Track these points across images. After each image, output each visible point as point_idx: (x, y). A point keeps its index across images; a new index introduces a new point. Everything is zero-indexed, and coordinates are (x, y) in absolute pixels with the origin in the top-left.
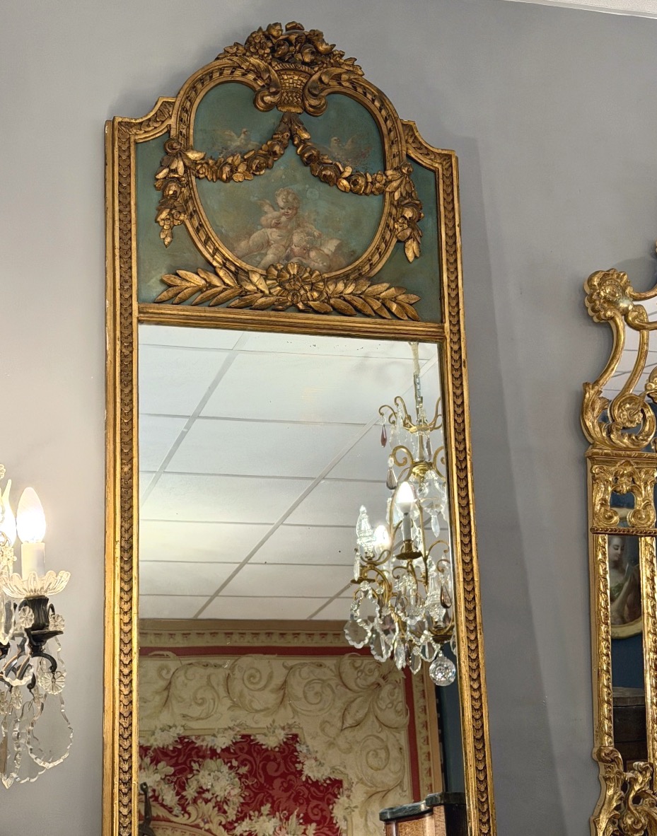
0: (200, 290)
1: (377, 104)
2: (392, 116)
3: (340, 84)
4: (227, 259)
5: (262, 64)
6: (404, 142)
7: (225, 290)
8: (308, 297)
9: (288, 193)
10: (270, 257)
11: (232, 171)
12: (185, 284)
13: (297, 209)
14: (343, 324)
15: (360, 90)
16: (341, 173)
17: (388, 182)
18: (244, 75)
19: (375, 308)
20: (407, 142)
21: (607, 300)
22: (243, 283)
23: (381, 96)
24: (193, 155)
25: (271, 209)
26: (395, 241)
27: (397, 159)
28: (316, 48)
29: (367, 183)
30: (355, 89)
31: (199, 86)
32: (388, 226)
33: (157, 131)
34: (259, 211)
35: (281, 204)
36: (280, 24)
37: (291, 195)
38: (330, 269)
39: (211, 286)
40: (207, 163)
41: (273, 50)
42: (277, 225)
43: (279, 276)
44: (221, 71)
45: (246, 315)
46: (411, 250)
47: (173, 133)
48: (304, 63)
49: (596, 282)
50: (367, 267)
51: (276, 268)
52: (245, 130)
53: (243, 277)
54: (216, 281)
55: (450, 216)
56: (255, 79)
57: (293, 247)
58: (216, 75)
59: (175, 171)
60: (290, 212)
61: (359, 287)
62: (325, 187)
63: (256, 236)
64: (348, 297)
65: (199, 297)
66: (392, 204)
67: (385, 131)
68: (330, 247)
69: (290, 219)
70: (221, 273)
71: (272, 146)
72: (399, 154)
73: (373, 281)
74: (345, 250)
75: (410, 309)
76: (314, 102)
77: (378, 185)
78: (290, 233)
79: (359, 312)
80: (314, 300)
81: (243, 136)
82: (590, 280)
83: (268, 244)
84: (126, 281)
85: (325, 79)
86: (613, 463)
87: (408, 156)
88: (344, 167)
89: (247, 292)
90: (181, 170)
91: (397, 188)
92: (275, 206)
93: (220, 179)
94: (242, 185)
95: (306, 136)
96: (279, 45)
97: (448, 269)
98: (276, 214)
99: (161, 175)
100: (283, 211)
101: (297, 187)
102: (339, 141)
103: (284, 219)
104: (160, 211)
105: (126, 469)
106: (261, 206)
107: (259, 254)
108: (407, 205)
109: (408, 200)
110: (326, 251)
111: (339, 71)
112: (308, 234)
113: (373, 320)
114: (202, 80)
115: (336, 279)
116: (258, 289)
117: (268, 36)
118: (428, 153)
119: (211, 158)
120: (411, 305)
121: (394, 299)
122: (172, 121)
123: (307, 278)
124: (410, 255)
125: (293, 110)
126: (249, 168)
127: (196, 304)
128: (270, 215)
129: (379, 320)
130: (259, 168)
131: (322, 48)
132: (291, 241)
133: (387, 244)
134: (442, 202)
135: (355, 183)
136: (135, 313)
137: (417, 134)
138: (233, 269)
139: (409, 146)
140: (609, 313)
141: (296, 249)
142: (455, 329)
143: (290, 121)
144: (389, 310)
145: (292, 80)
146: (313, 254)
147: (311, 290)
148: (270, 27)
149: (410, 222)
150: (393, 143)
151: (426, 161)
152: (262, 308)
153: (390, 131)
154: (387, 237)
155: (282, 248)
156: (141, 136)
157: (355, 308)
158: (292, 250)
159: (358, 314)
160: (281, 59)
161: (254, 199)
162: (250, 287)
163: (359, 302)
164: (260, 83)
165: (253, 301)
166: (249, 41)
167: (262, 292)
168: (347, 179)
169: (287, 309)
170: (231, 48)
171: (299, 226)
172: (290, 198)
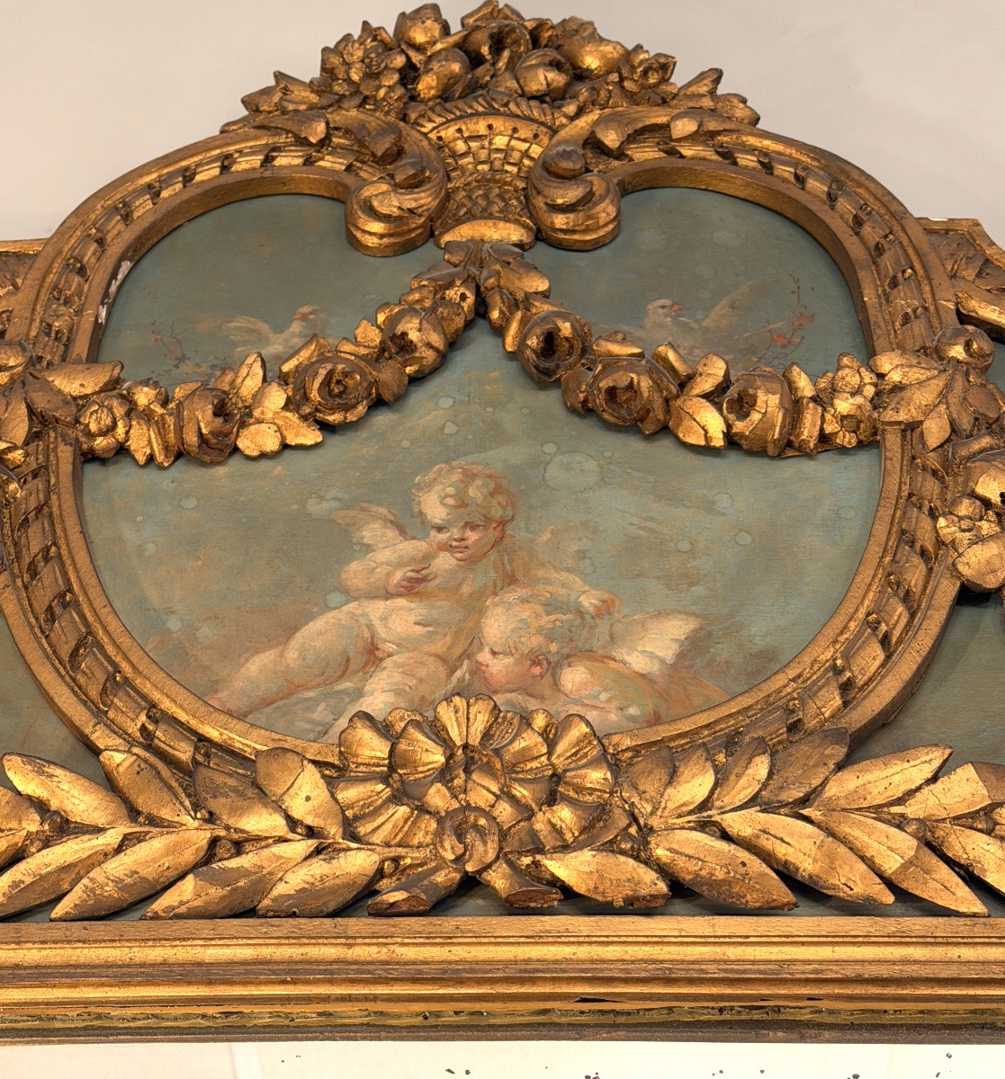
3: (668, 151)
4: (163, 718)
6: (939, 277)
8: (533, 834)
9: (469, 477)
13: (503, 523)
14: (733, 952)
15: (748, 159)
16: (685, 382)
17: (889, 393)
18: (312, 161)
19: (891, 864)
20: (953, 277)
22: (218, 805)
24: (71, 380)
25: (391, 533)
27: (918, 327)
28: (575, 62)
29: (795, 402)
30: (727, 157)
36: (436, 15)
37: (479, 482)
39: (63, 827)
42: (414, 587)
43: (394, 761)
44: (230, 159)
47: (17, 331)
52: (306, 309)
53: (220, 779)
56: (349, 168)
57: (484, 656)
58: (206, 171)
60: (472, 536)
61: (792, 773)
63: (320, 632)
64: (738, 823)
66: (915, 462)
67: (857, 253)
68: (654, 645)
69: (471, 562)
72: (926, 313)
74: (722, 651)
76: (564, 192)
77: (844, 405)
78: (475, 608)
79: (806, 890)
80: (564, 848)
81: (297, 326)
83: (372, 655)
87: (967, 318)
89: (238, 842)
90: (15, 428)
91: (930, 409)
92: (408, 523)
93: (181, 448)
94: (277, 468)
95: (531, 285)
96: (435, 61)
98: (410, 548)
100: (443, 536)
101: (502, 457)
102: (678, 307)
103: (444, 562)
107: (325, 697)
108: (985, 456)
111: (659, 114)
112: (551, 606)
113: (890, 925)
114: (153, 189)
115: (674, 753)
116: (292, 823)
117: (389, 46)
119: (147, 385)
121: (985, 821)
122: (18, 301)
123: (525, 755)
125: (494, 234)
126: (296, 397)
128: (384, 555)
129: (918, 924)
130: (338, 397)
131: (592, 57)
133: (914, 603)
135: (743, 408)
138: (184, 752)
139: (963, 286)
141: (498, 667)
144: (966, 874)
145: (486, 152)
146: (574, 677)
147: (552, 799)
150: (894, 283)
152: (303, 908)
153: (877, 251)
154: (912, 580)
155: (434, 668)
157: (787, 874)
158: (477, 670)
159: (805, 906)
161: (320, 508)
162: (260, 821)
163: (795, 841)
165: (263, 883)
166: (327, 70)
167: (311, 832)
168: (713, 397)
169: (442, 904)
170: (266, 92)
171: (511, 580)
172: (475, 492)
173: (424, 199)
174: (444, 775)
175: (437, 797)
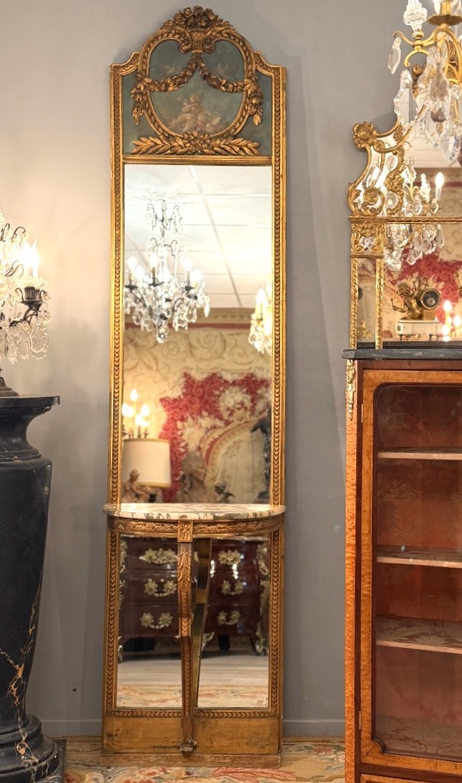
0: (152, 147)
1: (241, 44)
2: (247, 50)
3: (222, 36)
4: (164, 131)
5: (182, 30)
6: (254, 63)
7: (163, 146)
8: (202, 147)
9: (196, 95)
10: (186, 128)
11: (166, 86)
12: (144, 144)
13: (200, 102)
14: (221, 159)
15: (232, 37)
16: (221, 83)
17: (245, 85)
18: (174, 36)
19: (237, 151)
20: (256, 63)
21: (361, 139)
22: (171, 142)
23: (243, 40)
24: (147, 80)
25: (187, 104)
26: (247, 116)
27: (250, 73)
28: (209, 19)
29: (234, 86)
30: (230, 37)
31: (151, 44)
32: (244, 108)
33: (131, 69)
34: (181, 105)
35: (192, 101)
36: (190, 8)
38: (216, 132)
39: (156, 144)
40: (154, 83)
41: (186, 22)
42: (190, 112)
43: (189, 138)
44: (162, 35)
45: (174, 158)
46: (257, 120)
47: (139, 69)
48: (202, 27)
49: (355, 129)
50: (233, 130)
51: (187, 133)
52: (175, 64)
53: (172, 139)
54: (159, 142)
55: (278, 100)
56: (179, 38)
58: (160, 38)
59: (139, 89)
60: (196, 104)
61: (228, 141)
62: (214, 90)
63: (180, 118)
64: (223, 146)
65: (151, 151)
66: (247, 96)
67: (244, 58)
68: (216, 121)
69: (196, 108)
70: (161, 137)
71: (186, 72)
72: (251, 70)
73: (235, 137)
74: (224, 122)
75: (254, 150)
76: (208, 47)
77: (239, 87)
79: (228, 153)
80: (206, 149)
81: (174, 67)
82: (353, 129)
83: (185, 121)
84: (116, 145)
85: (214, 34)
86: (361, 222)
87: (256, 70)
88: (222, 79)
89: (174, 147)
90: (142, 88)
91: (249, 88)
92: (189, 102)
93: (161, 90)
94: (172, 92)
95: (203, 65)
96: (190, 19)
97: (275, 128)
98: (189, 106)
99: (133, 92)
100: (193, 104)
102: (222, 66)
104: (133, 109)
105: (117, 232)
106: (182, 102)
107: (180, 127)
108: (253, 97)
109: (255, 94)
110: (215, 123)
111: (221, 28)
112: (205, 115)
113: (236, 157)
114: (153, 41)
115: (216, 138)
116: (179, 145)
117: (183, 15)
118: (267, 68)
119: (157, 81)
120: (255, 148)
121: (246, 146)
122: (139, 63)
123: (202, 138)
124: (256, 123)
125: (198, 51)
126: (175, 84)
127: (150, 154)
128: (186, 107)
129: (239, 157)
130: (180, 83)
131: (212, 18)
132: (197, 119)
133: (244, 118)
134: (273, 93)
135: (227, 87)
136: (122, 160)
137: (262, 58)
138: (167, 135)
139: (257, 65)
140: (363, 146)
141: (199, 123)
142: (277, 159)
143: (196, 58)
144: (244, 151)
145: (198, 36)
146: (208, 125)
147: (204, 143)
148: (185, 10)
149: (255, 105)
150: (248, 64)
151: (265, 72)
152: (182, 154)
153: (247, 58)
154: (244, 114)
155: (192, 124)
156: (124, 72)
157: (226, 151)
158: (197, 124)
160: (191, 26)
161: (178, 99)
162: (175, 144)
163: (228, 148)
164: (182, 39)
165: (177, 151)
166: (175, 19)
167: (181, 146)
168: (224, 86)
169: (193, 154)
170: (166, 23)
171: (200, 111)
172: (197, 97)
173: (189, 46)
174: (193, 140)
175: (193, 143)
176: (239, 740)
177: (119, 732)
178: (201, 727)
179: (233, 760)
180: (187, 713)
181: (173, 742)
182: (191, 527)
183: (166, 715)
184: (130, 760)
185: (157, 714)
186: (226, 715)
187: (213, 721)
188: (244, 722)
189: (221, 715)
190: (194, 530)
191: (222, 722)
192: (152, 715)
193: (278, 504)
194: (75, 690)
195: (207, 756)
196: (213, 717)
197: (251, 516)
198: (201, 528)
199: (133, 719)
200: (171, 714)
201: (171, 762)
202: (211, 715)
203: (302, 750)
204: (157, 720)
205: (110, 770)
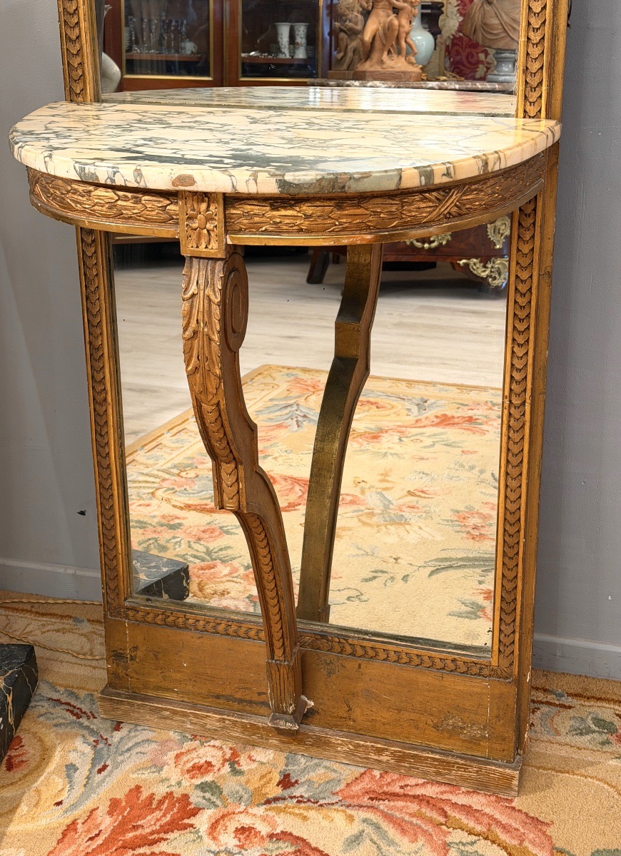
176: (413, 716)
177: (139, 653)
178: (325, 672)
179: (401, 758)
180: (278, 653)
181: (260, 694)
182: (216, 209)
183: (242, 632)
184: (165, 718)
185: (221, 628)
186: (382, 655)
187: (351, 664)
188: (427, 679)
189: (371, 653)
190: (227, 219)
191: (374, 669)
192: (209, 627)
193: (537, 116)
194: (82, 513)
195: (336, 739)
196: (353, 654)
197: (412, 180)
198: (249, 215)
199: (169, 631)
200: (252, 633)
201: (254, 737)
202: (349, 649)
203: (589, 731)
204: (220, 642)
205: (117, 735)
